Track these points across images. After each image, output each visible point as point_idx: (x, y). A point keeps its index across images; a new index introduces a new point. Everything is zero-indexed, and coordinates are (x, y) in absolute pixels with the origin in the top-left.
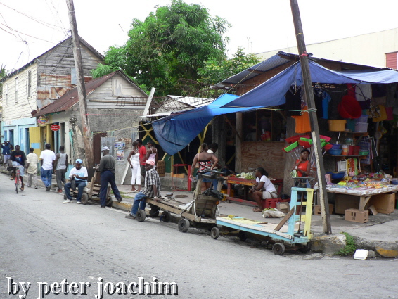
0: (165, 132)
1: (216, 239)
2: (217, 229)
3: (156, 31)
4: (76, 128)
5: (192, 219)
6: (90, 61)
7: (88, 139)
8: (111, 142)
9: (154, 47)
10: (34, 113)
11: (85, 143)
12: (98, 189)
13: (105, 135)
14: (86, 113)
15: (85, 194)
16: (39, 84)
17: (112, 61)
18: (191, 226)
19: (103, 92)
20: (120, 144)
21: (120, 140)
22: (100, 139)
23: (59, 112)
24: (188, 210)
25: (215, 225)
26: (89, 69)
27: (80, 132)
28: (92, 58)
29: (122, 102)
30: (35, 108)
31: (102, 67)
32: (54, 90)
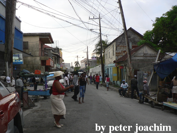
0: (158, 69)
1: (163, 110)
2: (163, 106)
3: (165, 23)
4: (127, 68)
5: (156, 103)
6: (137, 39)
7: (132, 72)
8: (142, 73)
9: (164, 30)
10: (114, 62)
11: (130, 74)
12: (131, 91)
13: (139, 70)
14: (131, 61)
15: (126, 93)
16: (116, 50)
17: (146, 38)
18: (155, 105)
19: (140, 52)
20: (146, 74)
21: (146, 72)
22: (137, 72)
23: (122, 61)
24: (155, 99)
25: (163, 105)
26: (137, 42)
27: (128, 70)
28: (138, 37)
29: (146, 56)
30: (115, 60)
31: (141, 41)
32: (122, 52)
